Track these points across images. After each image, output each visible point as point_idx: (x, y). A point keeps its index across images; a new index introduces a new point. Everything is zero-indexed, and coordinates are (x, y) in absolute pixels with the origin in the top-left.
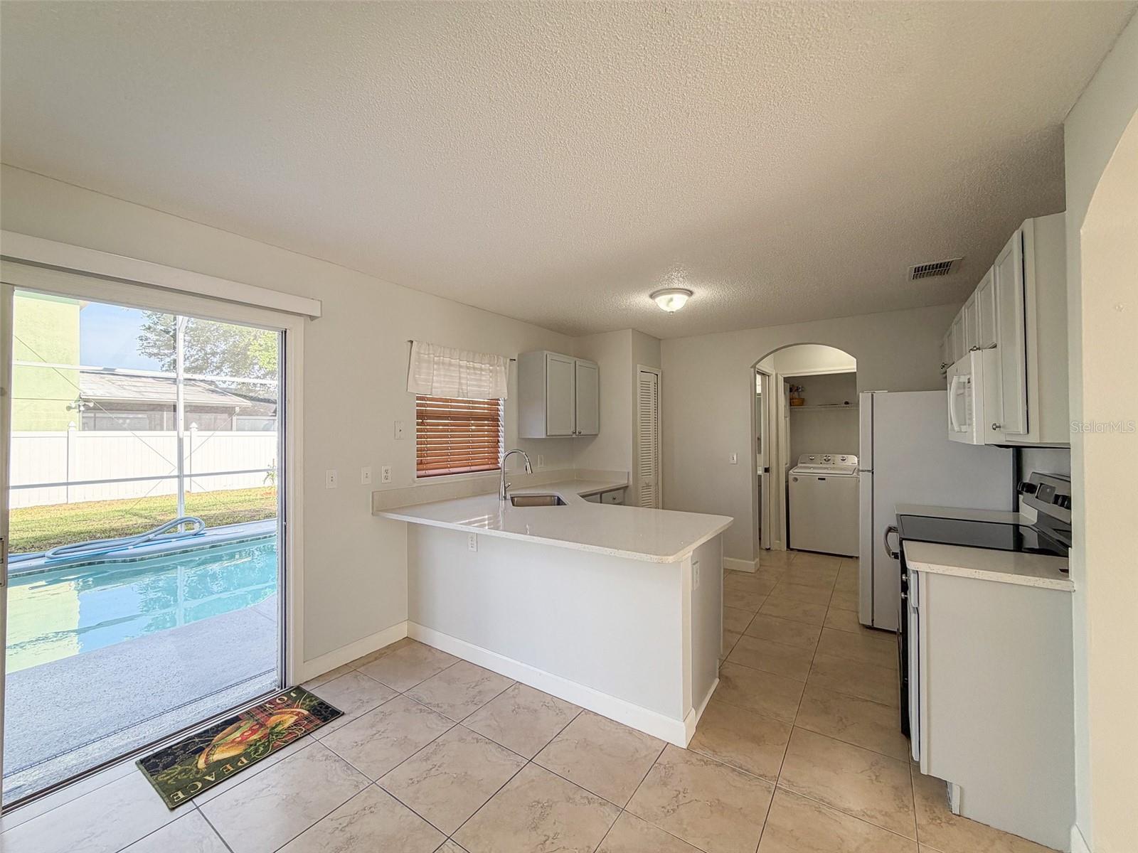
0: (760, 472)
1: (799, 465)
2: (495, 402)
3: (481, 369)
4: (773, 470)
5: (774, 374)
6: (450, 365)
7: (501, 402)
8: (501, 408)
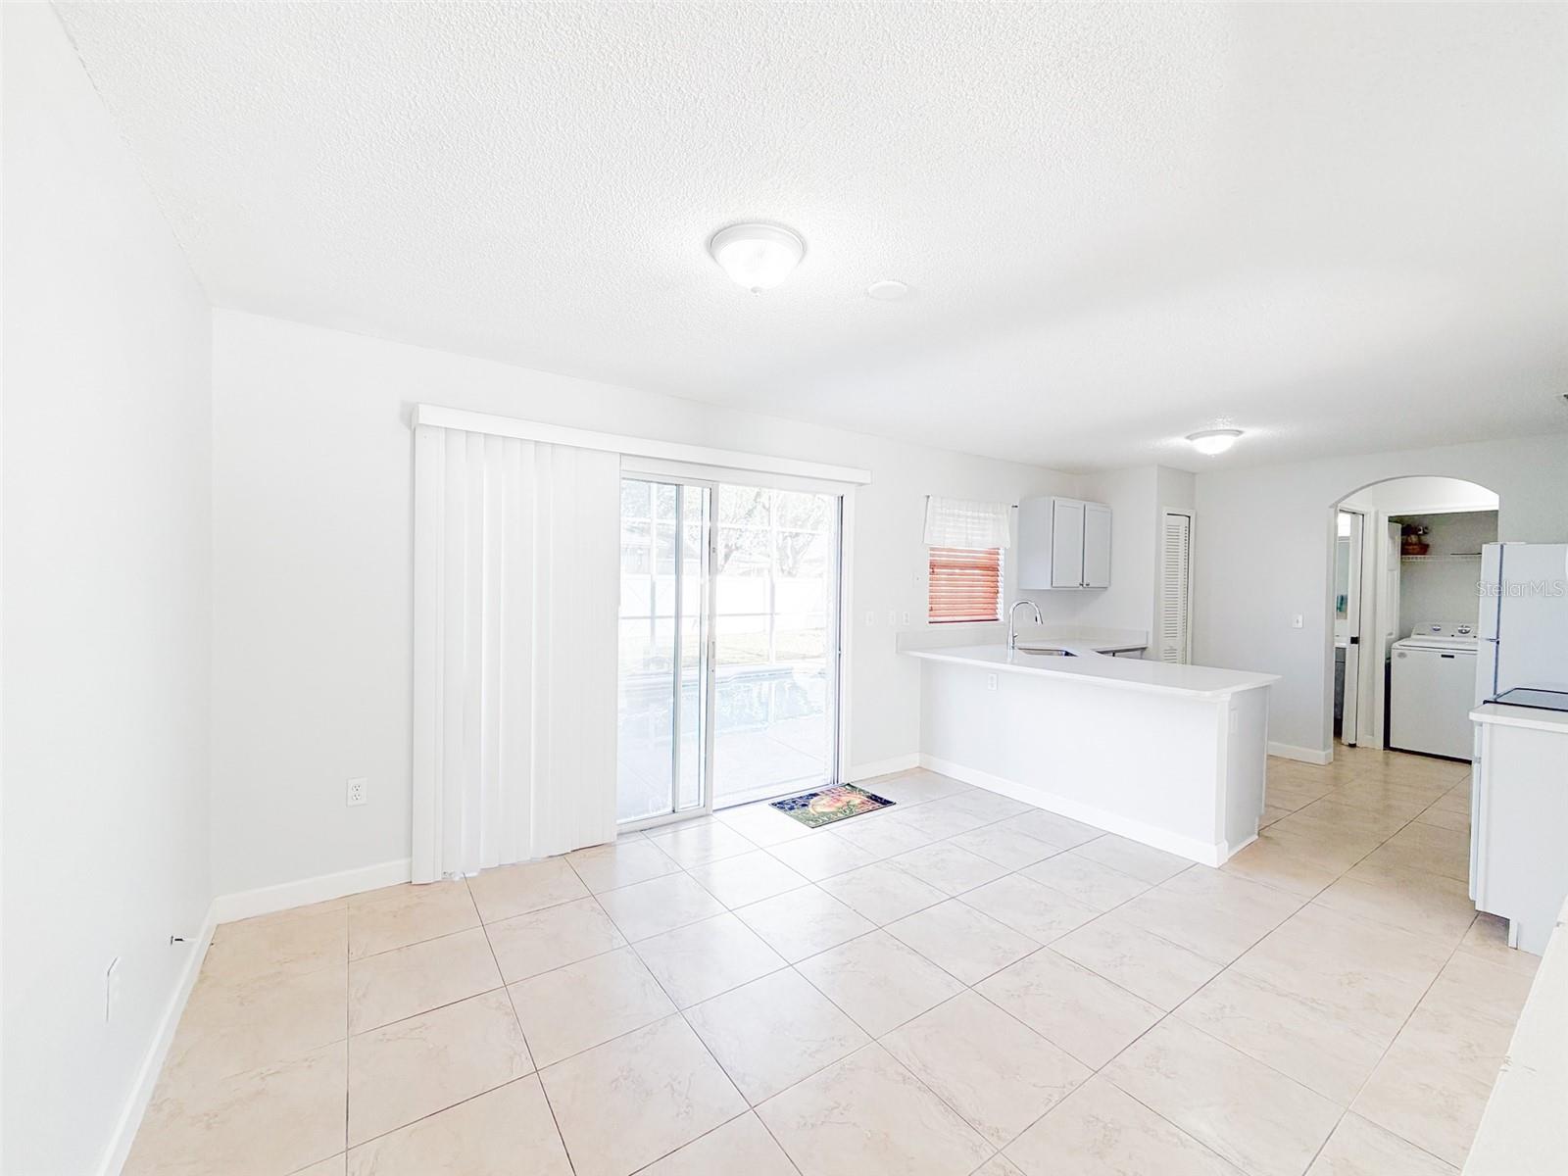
0: (1345, 643)
1: (1413, 636)
2: (995, 552)
3: (985, 519)
4: (1365, 641)
5: (1373, 514)
6: (959, 516)
7: (1001, 551)
8: (1001, 557)
